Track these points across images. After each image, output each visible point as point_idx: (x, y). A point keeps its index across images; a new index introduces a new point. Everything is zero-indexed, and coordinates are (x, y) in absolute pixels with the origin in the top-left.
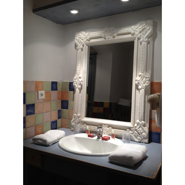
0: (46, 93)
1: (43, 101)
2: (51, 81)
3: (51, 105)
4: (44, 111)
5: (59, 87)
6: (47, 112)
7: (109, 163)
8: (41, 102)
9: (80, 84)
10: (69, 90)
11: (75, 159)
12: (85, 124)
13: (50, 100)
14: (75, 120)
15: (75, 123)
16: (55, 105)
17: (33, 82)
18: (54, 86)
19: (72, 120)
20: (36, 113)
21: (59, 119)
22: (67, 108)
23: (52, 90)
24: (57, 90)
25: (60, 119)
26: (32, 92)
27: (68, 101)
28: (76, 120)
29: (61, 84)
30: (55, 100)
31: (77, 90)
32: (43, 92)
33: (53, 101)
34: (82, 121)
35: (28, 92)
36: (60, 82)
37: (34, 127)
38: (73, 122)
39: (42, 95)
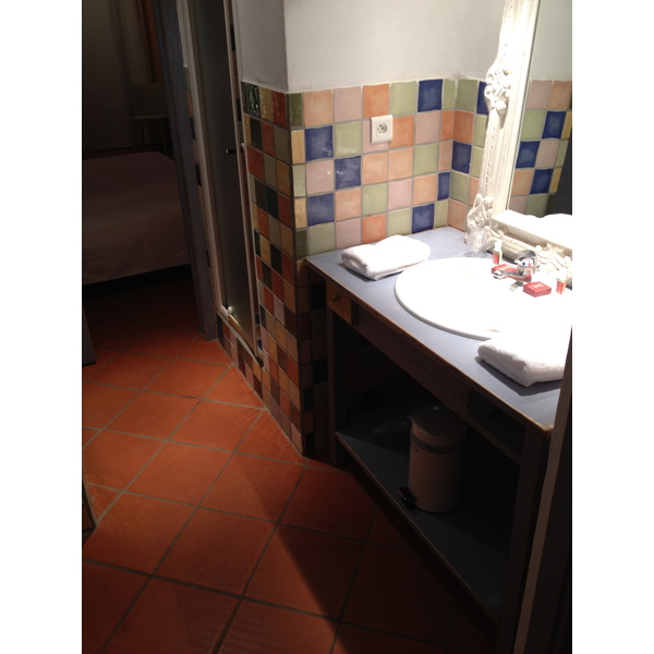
0: (398, 120)
1: (386, 147)
2: (418, 80)
3: (414, 157)
4: (390, 178)
5: (448, 99)
6: (400, 180)
7: (475, 362)
8: (380, 152)
9: (504, 94)
10: (475, 110)
11: (404, 329)
12: (501, 232)
13: (412, 143)
14: (476, 214)
15: (477, 223)
16: (432, 158)
17: (356, 89)
18: (430, 94)
19: (470, 213)
20: (363, 182)
21: (442, 202)
22: (465, 169)
23: (420, 109)
24: (438, 106)
25: (446, 201)
26: (351, 121)
27: (470, 147)
28: (480, 214)
29: (456, 86)
30: (430, 143)
31: (494, 117)
32: (388, 119)
33: (423, 144)
34: (494, 222)
35: (341, 123)
36: (452, 80)
37: (359, 220)
38: (472, 217)
39: (384, 128)
